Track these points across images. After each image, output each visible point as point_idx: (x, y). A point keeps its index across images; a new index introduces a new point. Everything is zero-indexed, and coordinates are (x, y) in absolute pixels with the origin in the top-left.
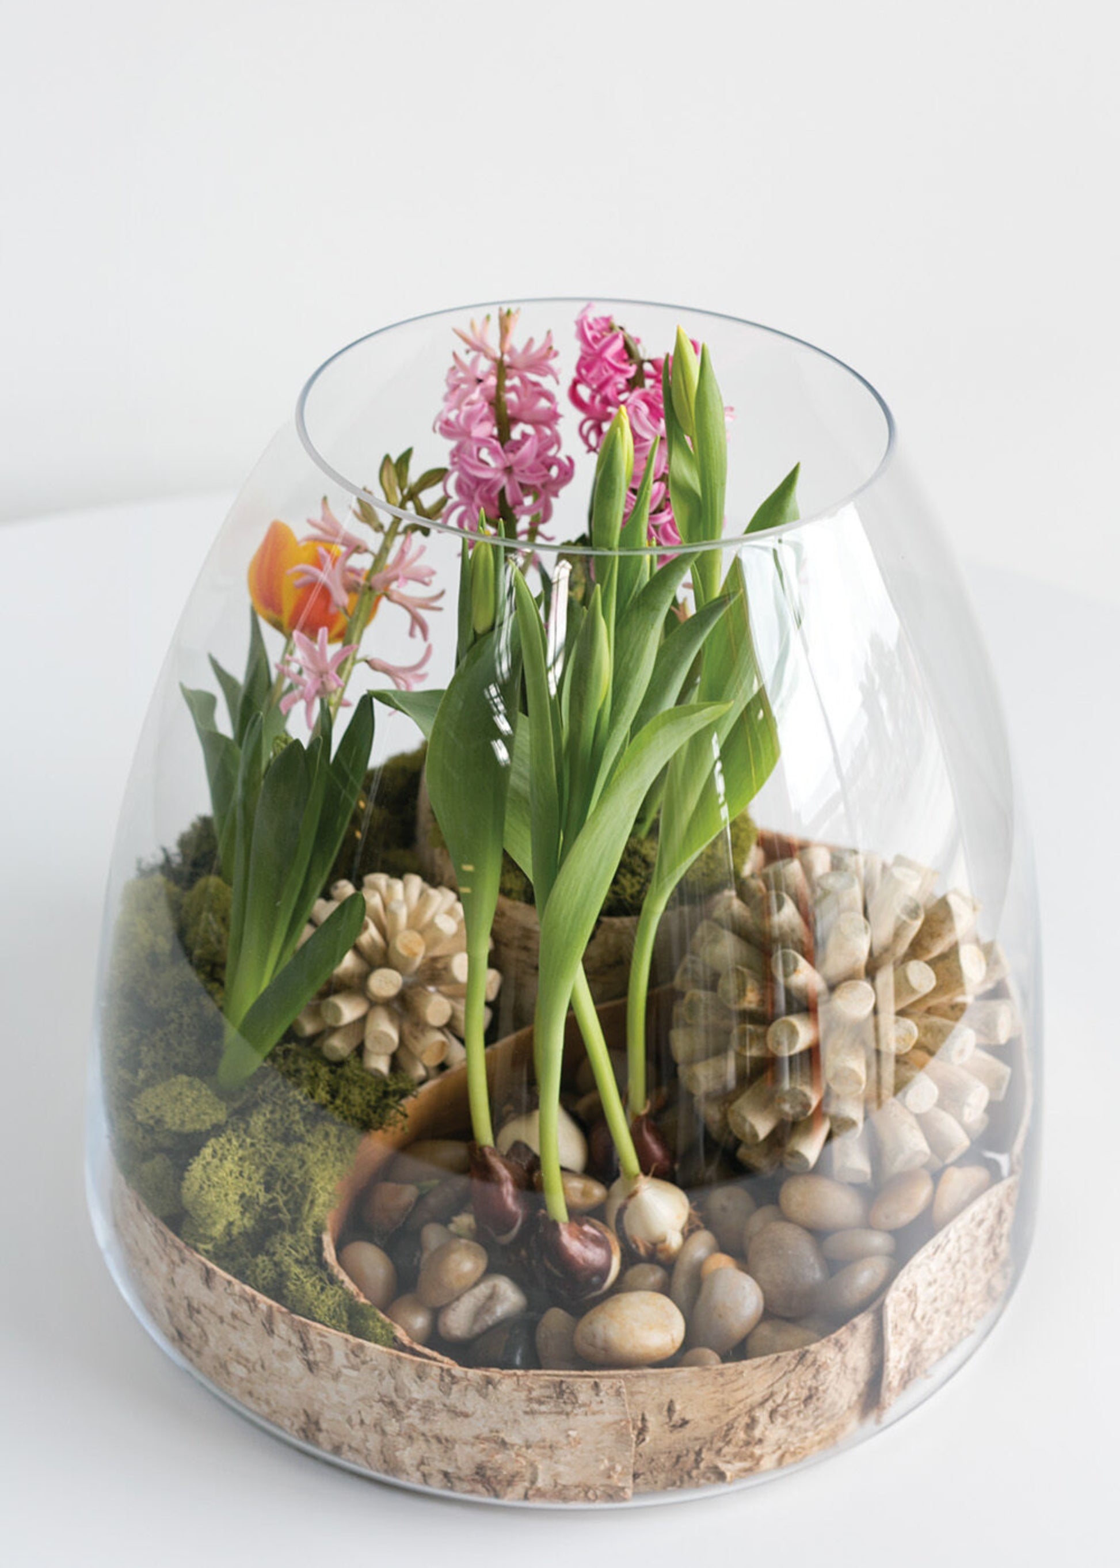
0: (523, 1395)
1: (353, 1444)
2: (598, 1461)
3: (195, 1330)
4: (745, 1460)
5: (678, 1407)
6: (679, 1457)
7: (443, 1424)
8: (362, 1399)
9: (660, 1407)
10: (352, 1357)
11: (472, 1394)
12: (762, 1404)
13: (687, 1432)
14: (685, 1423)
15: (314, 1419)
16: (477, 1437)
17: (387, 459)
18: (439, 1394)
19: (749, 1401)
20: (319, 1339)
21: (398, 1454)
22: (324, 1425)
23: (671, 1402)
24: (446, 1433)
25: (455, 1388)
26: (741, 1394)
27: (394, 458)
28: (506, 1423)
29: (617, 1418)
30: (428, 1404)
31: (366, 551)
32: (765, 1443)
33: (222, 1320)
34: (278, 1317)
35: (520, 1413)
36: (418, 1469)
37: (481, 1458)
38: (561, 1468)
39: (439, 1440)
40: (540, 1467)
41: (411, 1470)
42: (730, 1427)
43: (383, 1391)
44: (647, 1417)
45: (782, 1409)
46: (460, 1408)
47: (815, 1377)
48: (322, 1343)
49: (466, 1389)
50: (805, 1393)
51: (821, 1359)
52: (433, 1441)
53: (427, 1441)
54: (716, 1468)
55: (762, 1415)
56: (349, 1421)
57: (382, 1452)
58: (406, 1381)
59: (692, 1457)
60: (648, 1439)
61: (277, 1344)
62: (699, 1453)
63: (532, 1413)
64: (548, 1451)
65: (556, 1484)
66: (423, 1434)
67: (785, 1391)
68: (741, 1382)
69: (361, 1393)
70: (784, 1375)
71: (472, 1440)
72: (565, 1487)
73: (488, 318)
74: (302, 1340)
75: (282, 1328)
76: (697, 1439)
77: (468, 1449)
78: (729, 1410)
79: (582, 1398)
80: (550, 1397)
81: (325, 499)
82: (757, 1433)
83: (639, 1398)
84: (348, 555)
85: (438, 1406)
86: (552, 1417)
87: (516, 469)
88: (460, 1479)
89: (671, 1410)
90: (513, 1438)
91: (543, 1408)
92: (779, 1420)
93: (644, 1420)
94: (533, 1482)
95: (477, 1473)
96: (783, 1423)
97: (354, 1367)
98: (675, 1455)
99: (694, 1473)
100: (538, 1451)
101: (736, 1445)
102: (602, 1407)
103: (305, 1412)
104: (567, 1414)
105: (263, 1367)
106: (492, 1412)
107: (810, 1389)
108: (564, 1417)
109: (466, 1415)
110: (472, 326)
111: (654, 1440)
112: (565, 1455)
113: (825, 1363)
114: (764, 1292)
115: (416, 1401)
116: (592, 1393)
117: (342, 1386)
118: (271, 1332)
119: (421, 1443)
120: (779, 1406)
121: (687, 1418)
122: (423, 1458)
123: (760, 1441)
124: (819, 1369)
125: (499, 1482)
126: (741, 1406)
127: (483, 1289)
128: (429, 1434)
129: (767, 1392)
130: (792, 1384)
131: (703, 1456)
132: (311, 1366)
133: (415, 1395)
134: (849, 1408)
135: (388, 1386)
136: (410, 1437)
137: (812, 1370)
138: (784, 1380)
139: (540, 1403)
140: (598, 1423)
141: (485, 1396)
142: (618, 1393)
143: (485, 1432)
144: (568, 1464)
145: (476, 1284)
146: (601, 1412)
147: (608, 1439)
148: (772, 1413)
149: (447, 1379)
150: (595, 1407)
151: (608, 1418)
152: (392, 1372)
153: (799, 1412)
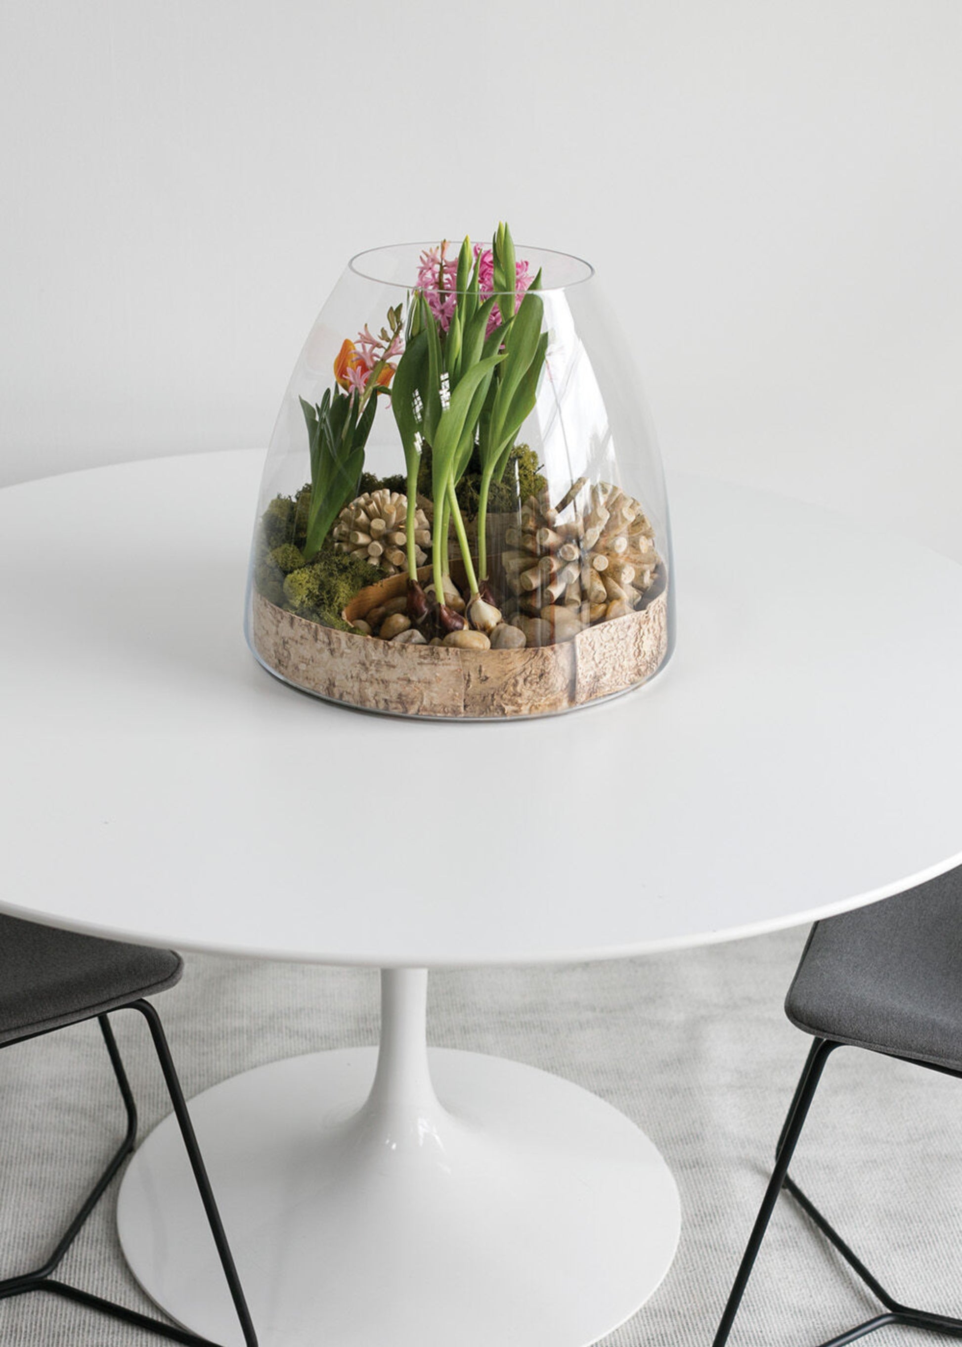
0: (417, 654)
1: (348, 691)
2: (448, 691)
3: (286, 654)
4: (514, 705)
5: (483, 669)
6: (484, 697)
7: (386, 674)
8: (352, 664)
9: (475, 669)
10: (348, 642)
11: (397, 654)
12: (520, 674)
13: (487, 684)
14: (487, 678)
15: (332, 682)
16: (398, 679)
17: (391, 308)
18: (383, 656)
19: (514, 671)
20: (336, 636)
21: (366, 691)
22: (337, 684)
23: (481, 667)
24: (386, 678)
25: (390, 652)
26: (511, 667)
27: (394, 309)
28: (410, 670)
29: (456, 668)
30: (379, 663)
31: (382, 347)
32: (523, 697)
33: (297, 642)
34: (320, 629)
35: (416, 664)
36: (374, 698)
37: (400, 690)
38: (434, 695)
39: (382, 681)
40: (425, 694)
41: (371, 699)
42: (506, 683)
43: (360, 658)
44: (471, 674)
45: (529, 679)
46: (392, 663)
47: (543, 664)
48: (337, 638)
49: (394, 652)
50: (539, 672)
51: (546, 654)
52: (381, 682)
53: (378, 683)
54: (501, 706)
55: (521, 680)
56: (347, 677)
57: (360, 692)
58: (370, 651)
59: (490, 698)
60: (471, 686)
61: (319, 645)
62: (493, 696)
63: (420, 664)
64: (427, 685)
65: (431, 703)
66: (377, 680)
67: (530, 669)
68: (510, 660)
69: (352, 661)
70: (529, 660)
71: (397, 680)
72: (435, 705)
73: (438, 248)
74: (329, 638)
75: (321, 635)
76: (492, 688)
77: (395, 686)
78: (506, 674)
79: (442, 656)
80: (428, 655)
81: (366, 325)
82: (518, 689)
83: (467, 664)
84: (373, 348)
85: (383, 663)
86: (429, 666)
87: (446, 311)
88: (391, 702)
89: (480, 671)
90: (414, 678)
91: (426, 661)
92: (528, 685)
93: (469, 675)
94: (422, 702)
95: (398, 698)
96: (530, 687)
97: (349, 648)
98: (482, 696)
99: (492, 707)
100: (424, 685)
101: (509, 694)
102: (450, 661)
103: (329, 679)
104: (436, 665)
105: (313, 661)
106: (405, 664)
107: (542, 670)
108: (433, 666)
109: (394, 667)
110: (431, 250)
111: (474, 687)
112: (435, 687)
113: (547, 656)
114: (527, 638)
115: (374, 660)
116: (446, 653)
117: (344, 660)
118: (316, 640)
119: (376, 685)
120: (528, 676)
121: (488, 676)
122: (376, 692)
123: (520, 695)
124: (546, 659)
125: (408, 702)
126: (511, 673)
127: (408, 632)
128: (379, 679)
129: (522, 668)
130: (533, 666)
131: (495, 697)
132: (332, 652)
133: (374, 658)
134: (561, 690)
135: (362, 657)
136: (371, 682)
137: (542, 660)
138: (529, 663)
139: (425, 658)
140: (448, 670)
141: (401, 655)
142: (456, 654)
143: (402, 676)
144: (436, 692)
145: (405, 630)
146: (450, 664)
147: (453, 679)
148: (525, 680)
149: (387, 647)
150: (447, 661)
151: (453, 668)
152: (364, 647)
153: (537, 683)
